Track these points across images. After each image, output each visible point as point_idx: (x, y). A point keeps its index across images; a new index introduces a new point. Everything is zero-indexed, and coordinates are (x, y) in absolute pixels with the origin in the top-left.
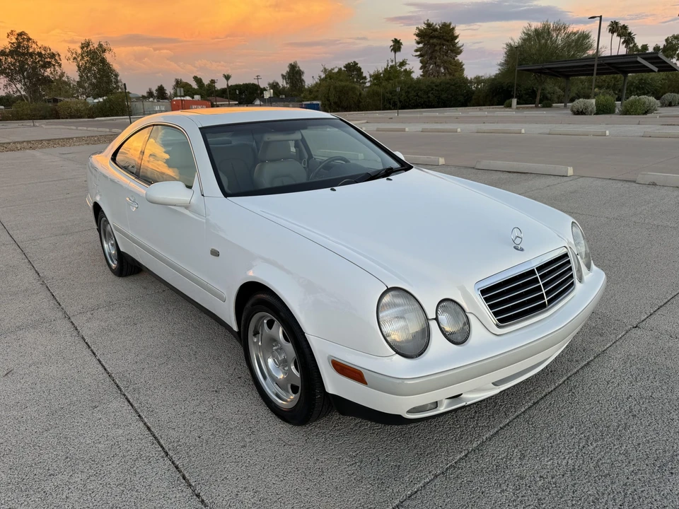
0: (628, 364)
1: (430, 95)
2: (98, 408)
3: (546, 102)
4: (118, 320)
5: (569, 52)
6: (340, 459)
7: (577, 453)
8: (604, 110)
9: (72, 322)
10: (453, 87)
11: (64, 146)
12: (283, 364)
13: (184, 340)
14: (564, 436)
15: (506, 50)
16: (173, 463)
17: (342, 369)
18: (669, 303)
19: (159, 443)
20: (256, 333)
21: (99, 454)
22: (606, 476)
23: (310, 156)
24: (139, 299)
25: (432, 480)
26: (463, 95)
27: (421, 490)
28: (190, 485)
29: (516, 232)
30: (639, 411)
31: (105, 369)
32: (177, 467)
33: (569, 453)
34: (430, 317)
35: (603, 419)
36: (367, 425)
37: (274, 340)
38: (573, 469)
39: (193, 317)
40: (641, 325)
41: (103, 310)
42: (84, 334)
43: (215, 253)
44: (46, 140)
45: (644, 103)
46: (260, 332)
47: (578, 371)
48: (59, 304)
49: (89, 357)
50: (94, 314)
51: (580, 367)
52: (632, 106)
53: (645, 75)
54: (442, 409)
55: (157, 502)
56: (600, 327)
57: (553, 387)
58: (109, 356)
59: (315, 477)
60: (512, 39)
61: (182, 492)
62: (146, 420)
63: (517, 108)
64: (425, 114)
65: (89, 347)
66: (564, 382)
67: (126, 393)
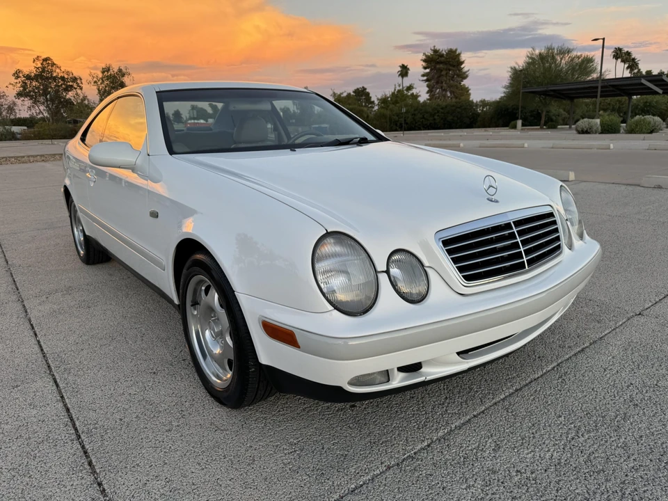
0: (629, 352)
1: (436, 117)
2: (19, 388)
3: (551, 124)
4: (72, 304)
5: (573, 75)
6: (277, 446)
7: (565, 445)
8: (608, 129)
9: (23, 305)
10: (458, 110)
12: (218, 336)
13: (135, 323)
14: (550, 426)
15: (510, 74)
16: (83, 447)
17: (273, 331)
19: (74, 425)
20: (195, 303)
22: (598, 473)
24: (100, 285)
25: (383, 472)
26: (468, 117)
27: (368, 484)
28: (94, 472)
29: (489, 181)
30: (641, 400)
32: (85, 452)
33: (554, 445)
34: (379, 269)
35: (598, 408)
36: (317, 410)
37: (211, 309)
38: (559, 464)
39: (151, 301)
40: (645, 313)
41: (60, 294)
42: (32, 315)
43: (155, 215)
45: (649, 123)
46: (199, 301)
47: (570, 357)
48: (18, 289)
49: (29, 338)
50: (50, 298)
51: (572, 353)
52: (637, 125)
53: (649, 98)
54: (394, 384)
56: (598, 314)
57: (541, 373)
58: (50, 337)
59: (243, 465)
60: (516, 63)
61: (82, 479)
62: (68, 401)
64: (429, 135)
65: (33, 328)
66: (553, 368)
67: (55, 373)
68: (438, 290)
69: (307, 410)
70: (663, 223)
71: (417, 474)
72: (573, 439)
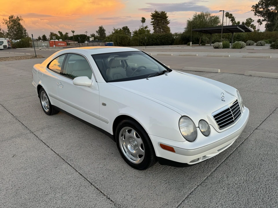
0: (257, 143)
1: (158, 40)
2: (58, 168)
3: (203, 43)
4: (54, 133)
5: (211, 24)
6: (160, 182)
7: (246, 175)
8: (225, 47)
9: (34, 134)
10: (166, 37)
11: (5, 60)
12: (135, 146)
13: (85, 140)
14: (240, 169)
15: (187, 23)
16: (95, 187)
17: (164, 147)
18: (266, 120)
19: (87, 180)
21: (64, 186)
22: (258, 182)
24: (60, 124)
25: (197, 187)
26: (171, 40)
27: (194, 191)
28: (105, 195)
29: (222, 94)
30: (264, 159)
32: (97, 189)
34: (197, 126)
35: (253, 162)
36: (167, 169)
37: (131, 137)
38: (246, 181)
39: (86, 131)
40: (258, 128)
41: (47, 129)
42: (41, 139)
43: (104, 104)
45: (241, 44)
46: (124, 135)
47: (240, 146)
48: (27, 127)
49: (47, 148)
50: (43, 131)
51: (240, 144)
52: (236, 45)
53: (240, 33)
54: (200, 161)
55: (94, 202)
57: (232, 152)
58: (55, 147)
60: (189, 19)
61: (102, 197)
62: (79, 171)
63: (192, 46)
64: (156, 48)
66: (236, 150)
67: (67, 162)
68: (212, 131)
69: (164, 169)
70: (256, 91)
72: (248, 173)
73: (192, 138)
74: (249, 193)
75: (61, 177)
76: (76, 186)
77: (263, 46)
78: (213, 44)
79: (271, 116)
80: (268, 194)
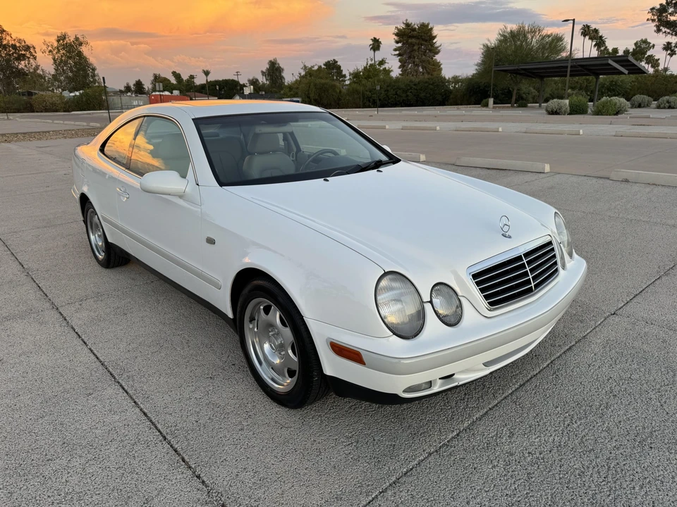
0: (608, 349)
1: (409, 93)
2: (93, 395)
3: (522, 102)
4: (108, 311)
5: (543, 53)
6: (336, 439)
7: (563, 431)
8: (577, 110)
9: (60, 313)
10: (431, 86)
11: (40, 139)
12: (280, 348)
13: (176, 329)
14: (550, 415)
15: (482, 51)
16: (172, 446)
17: (340, 350)
18: (644, 292)
19: (156, 427)
20: (252, 319)
21: (96, 439)
22: (590, 451)
23: (299, 149)
24: (127, 290)
25: (426, 458)
26: (441, 94)
27: (416, 467)
28: (190, 467)
29: (504, 221)
30: (619, 392)
31: (97, 358)
33: (555, 431)
34: (425, 300)
35: (586, 399)
36: (361, 407)
37: (271, 325)
38: (559, 446)
40: (618, 312)
41: (92, 301)
42: (73, 323)
43: (211, 241)
44: (21, 133)
45: (615, 104)
46: (256, 318)
47: (561, 355)
48: (46, 295)
49: (80, 347)
50: (83, 305)
51: (562, 351)
52: (603, 107)
53: (616, 77)
54: (435, 389)
55: (158, 483)
56: (580, 315)
57: (538, 370)
58: (100, 345)
59: (313, 457)
60: (489, 40)
61: (183, 473)
62: (142, 406)
63: (494, 108)
64: (404, 112)
65: (80, 337)
66: (548, 365)
67: (120, 381)
68: (469, 313)
69: (353, 407)
70: (631, 220)
71: (453, 458)
72: (568, 425)
73: (410, 330)
74: (560, 478)
75: (94, 418)
76: (126, 442)
77: (673, 108)
78: (545, 104)
79: (657, 282)
80: (609, 484)
